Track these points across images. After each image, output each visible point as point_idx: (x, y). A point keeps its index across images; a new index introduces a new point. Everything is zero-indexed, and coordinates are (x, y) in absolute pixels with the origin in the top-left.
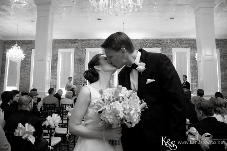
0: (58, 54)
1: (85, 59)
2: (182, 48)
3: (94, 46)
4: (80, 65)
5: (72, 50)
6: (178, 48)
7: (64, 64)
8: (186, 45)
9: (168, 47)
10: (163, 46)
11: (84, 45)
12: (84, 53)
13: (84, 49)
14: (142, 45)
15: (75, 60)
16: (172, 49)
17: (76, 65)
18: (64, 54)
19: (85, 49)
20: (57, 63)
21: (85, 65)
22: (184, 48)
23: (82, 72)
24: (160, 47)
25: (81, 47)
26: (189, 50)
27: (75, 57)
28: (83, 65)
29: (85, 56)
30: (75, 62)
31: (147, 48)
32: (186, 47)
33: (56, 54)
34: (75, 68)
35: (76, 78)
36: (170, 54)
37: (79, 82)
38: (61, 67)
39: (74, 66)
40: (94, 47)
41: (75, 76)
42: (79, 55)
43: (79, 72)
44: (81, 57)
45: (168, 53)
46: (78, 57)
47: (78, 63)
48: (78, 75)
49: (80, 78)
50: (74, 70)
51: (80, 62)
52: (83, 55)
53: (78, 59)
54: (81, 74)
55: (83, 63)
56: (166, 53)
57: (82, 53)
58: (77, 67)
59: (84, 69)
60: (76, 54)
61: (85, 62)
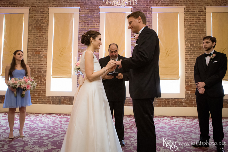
1: (48, 27)
2: (225, 5)
3: (64, 3)
4: (39, 36)
5: (25, 11)
9: (197, 4)
10: (189, 2)
12: (45, 15)
13: (45, 9)
14: (150, 2)
15: (31, 28)
16: (205, 8)
17: (32, 38)
18: (9, 17)
19: (49, 9)
21: (47, 36)
23: (42, 49)
24: (183, 4)
25: (40, 4)
27: (29, 23)
28: (44, 36)
29: (48, 21)
30: (30, 32)
31: (159, 6)
34: (30, 43)
36: (201, 17)
37: (37, 67)
39: (28, 38)
40: (64, 5)
41: (30, 57)
42: (38, 19)
43: (37, 49)
44: (41, 23)
45: (197, 16)
46: (35, 22)
47: (35, 32)
48: (35, 55)
49: (38, 61)
50: (28, 46)
51: (40, 31)
52: (44, 20)
53: (34, 27)
54: (40, 53)
55: (44, 33)
56: (195, 15)
57: (43, 15)
58: (33, 40)
59: (46, 44)
60: (32, 17)
61: (48, 32)
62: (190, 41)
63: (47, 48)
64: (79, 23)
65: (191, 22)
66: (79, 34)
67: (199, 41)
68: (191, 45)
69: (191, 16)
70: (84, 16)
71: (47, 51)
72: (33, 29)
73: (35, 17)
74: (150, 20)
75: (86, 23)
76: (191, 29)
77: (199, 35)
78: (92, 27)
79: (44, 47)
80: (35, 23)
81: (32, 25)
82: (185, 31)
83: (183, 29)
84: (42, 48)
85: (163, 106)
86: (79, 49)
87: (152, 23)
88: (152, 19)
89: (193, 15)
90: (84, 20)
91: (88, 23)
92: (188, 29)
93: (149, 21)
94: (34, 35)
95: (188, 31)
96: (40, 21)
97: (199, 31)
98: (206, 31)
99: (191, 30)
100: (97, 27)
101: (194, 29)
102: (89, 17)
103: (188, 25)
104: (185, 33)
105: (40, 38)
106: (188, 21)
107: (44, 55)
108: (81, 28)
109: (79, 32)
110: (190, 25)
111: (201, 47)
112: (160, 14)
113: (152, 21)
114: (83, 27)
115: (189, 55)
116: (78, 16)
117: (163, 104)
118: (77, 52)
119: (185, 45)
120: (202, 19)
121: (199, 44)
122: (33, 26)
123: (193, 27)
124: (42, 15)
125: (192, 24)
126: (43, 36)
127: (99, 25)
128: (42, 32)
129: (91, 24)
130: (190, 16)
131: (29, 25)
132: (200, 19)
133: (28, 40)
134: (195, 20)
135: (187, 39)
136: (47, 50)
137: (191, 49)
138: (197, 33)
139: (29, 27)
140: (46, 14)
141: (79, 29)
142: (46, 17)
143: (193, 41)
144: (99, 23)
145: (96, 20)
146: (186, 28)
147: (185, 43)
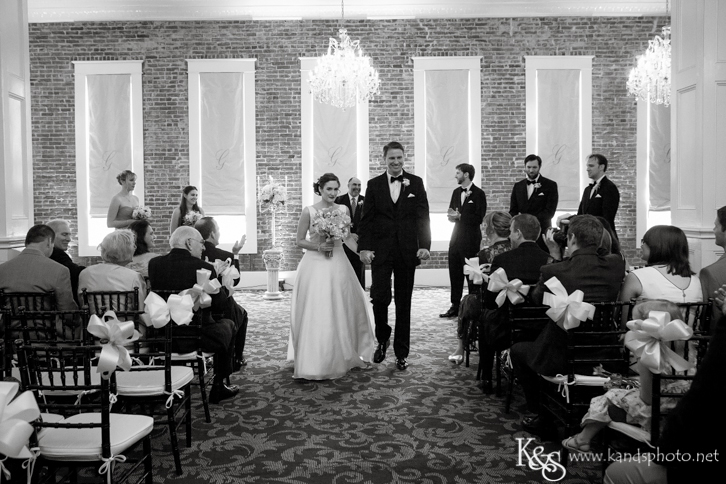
0: (76, 82)
1: (186, 104)
2: (564, 54)
3: (219, 49)
4: (170, 125)
5: (133, 68)
6: (547, 54)
7: (101, 125)
8: (579, 44)
9: (508, 50)
10: (491, 46)
11: (178, 44)
12: (180, 77)
13: (179, 63)
14: (408, 46)
15: (148, 107)
16: (524, 60)
17: (153, 128)
18: (99, 82)
19: (186, 64)
20: (72, 122)
21: (187, 125)
22: (572, 54)
23: (176, 154)
24: (478, 51)
25: (167, 53)
26: (591, 63)
27: (143, 95)
28: (180, 125)
29: (187, 90)
30: (146, 116)
31: (428, 55)
32: (577, 52)
33: (69, 84)
34: (148, 140)
35: (155, 177)
36: (516, 78)
37: (168, 194)
38: (91, 138)
39: (145, 130)
40: (220, 55)
41: (151, 171)
42: (163, 87)
43: (164, 154)
44: (172, 95)
45: (508, 76)
46: (156, 93)
47: (158, 117)
48: (161, 167)
49: (170, 179)
50: (144, 146)
51: (169, 113)
52: (177, 88)
53: (156, 104)
54: (174, 161)
55: (179, 117)
56: (503, 75)
57: (175, 78)
58: (155, 134)
59: (184, 142)
60: (150, 82)
61: (187, 116)
62: (493, 131)
63: (188, 150)
64: (257, 93)
65: (495, 90)
66: (257, 119)
67: (511, 130)
68: (495, 139)
69: (496, 76)
70: (265, 78)
71: (188, 159)
72: (154, 109)
73: (155, 82)
74: (410, 86)
75: (271, 94)
76: (494, 105)
77: (511, 118)
78: (284, 102)
79: (180, 148)
80: (158, 95)
81: (150, 100)
82: (482, 109)
83: (479, 105)
84: (176, 150)
85: (436, 267)
86: (258, 152)
87: (412, 93)
88: (412, 84)
89: (498, 75)
90: (266, 87)
91: (274, 94)
92: (489, 105)
93: (406, 89)
94: (156, 121)
95: (489, 109)
96: (168, 91)
97: (511, 109)
98: (525, 109)
99: (495, 107)
100: (295, 102)
101: (501, 105)
102: (278, 80)
103: (489, 97)
104: (482, 114)
105: (172, 130)
106: (488, 88)
107: (182, 167)
108: (259, 105)
109: (257, 115)
110: (493, 97)
111: (514, 142)
112: (430, 72)
113: (412, 88)
114: (266, 105)
115: (491, 159)
116: (254, 79)
117: (437, 263)
118: (255, 159)
119: (482, 139)
120: (518, 84)
121: (510, 136)
122: (154, 102)
123: (500, 101)
124: (172, 76)
125: (497, 95)
126: (176, 125)
127: (300, 98)
128: (175, 116)
129: (282, 97)
130: (492, 77)
131: (144, 100)
132: (513, 83)
133: (144, 134)
134: (503, 85)
135: (486, 127)
136: (188, 155)
137: (495, 147)
138: (507, 113)
139: (144, 104)
140: (182, 74)
141: (256, 107)
142: (181, 82)
143: (499, 130)
144: (300, 93)
145: (293, 86)
146: (485, 104)
147: (482, 134)
